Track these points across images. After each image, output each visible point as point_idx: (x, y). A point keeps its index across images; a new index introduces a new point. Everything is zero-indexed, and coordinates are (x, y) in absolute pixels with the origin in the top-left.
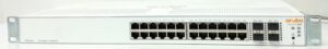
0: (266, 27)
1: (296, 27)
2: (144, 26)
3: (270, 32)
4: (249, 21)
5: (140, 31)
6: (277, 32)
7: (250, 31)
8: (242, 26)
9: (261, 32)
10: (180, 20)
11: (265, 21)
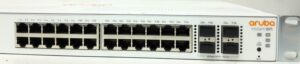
0: (219, 32)
1: (264, 33)
2: (35, 28)
3: (226, 40)
4: (195, 22)
5: (29, 35)
6: (235, 40)
7: (194, 38)
8: (184, 30)
9: (212, 40)
10: (90, 20)
11: (218, 23)
